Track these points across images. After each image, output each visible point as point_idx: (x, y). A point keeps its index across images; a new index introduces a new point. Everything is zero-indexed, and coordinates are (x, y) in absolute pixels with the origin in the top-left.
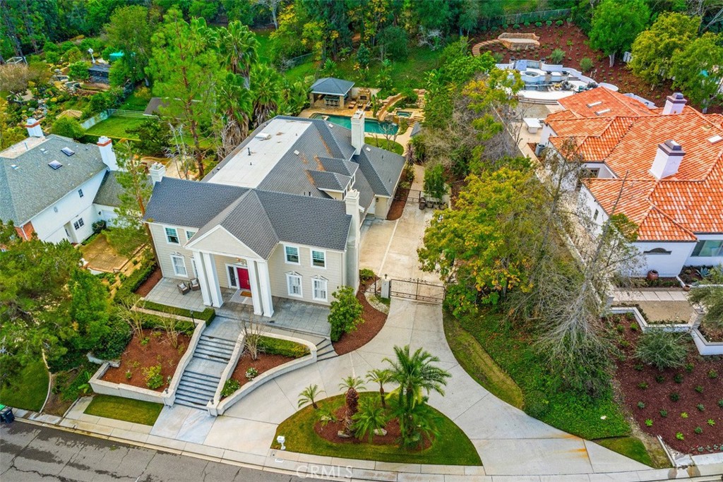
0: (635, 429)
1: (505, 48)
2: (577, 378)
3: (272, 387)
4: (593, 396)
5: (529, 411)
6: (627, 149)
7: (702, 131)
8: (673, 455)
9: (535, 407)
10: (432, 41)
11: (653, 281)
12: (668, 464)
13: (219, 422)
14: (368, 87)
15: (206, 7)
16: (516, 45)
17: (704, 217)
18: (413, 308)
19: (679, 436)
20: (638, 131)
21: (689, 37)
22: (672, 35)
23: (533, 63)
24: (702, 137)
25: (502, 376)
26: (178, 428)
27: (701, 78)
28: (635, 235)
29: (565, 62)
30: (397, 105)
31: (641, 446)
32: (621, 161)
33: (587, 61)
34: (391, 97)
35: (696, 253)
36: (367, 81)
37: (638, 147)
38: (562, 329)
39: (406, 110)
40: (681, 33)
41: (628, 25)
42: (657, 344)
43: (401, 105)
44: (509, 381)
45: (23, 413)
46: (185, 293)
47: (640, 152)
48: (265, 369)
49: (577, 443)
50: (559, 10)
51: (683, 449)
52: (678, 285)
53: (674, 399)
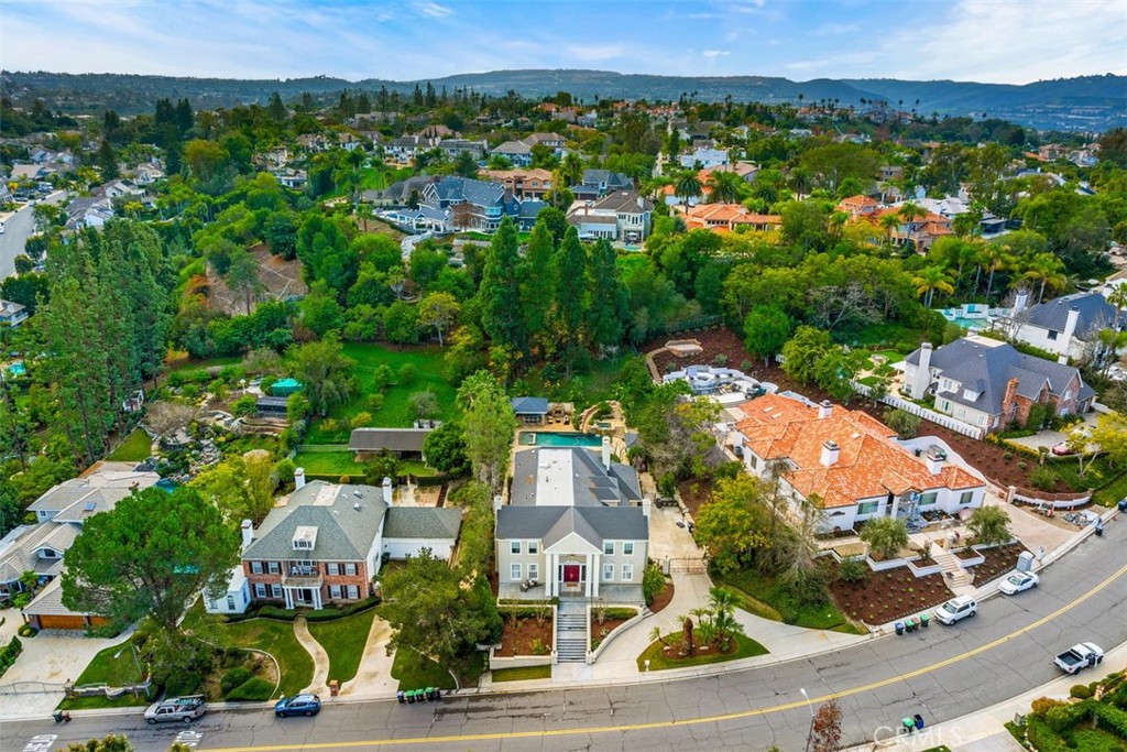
0: (848, 619)
1: (674, 356)
2: (810, 594)
3: (620, 639)
4: (821, 604)
5: (788, 621)
6: (802, 446)
7: (847, 431)
8: (870, 627)
9: (790, 617)
10: (610, 355)
11: (839, 534)
12: (869, 632)
13: (595, 666)
14: (560, 401)
15: (366, 329)
16: (684, 352)
17: (859, 489)
18: (688, 578)
19: (871, 617)
20: (805, 432)
21: (824, 347)
22: (811, 347)
23: (702, 367)
24: (848, 435)
25: (764, 606)
26: (570, 675)
27: (839, 381)
28: (823, 505)
29: (729, 365)
30: (595, 417)
31: (852, 626)
32: (800, 456)
33: (747, 363)
34: (587, 411)
35: (860, 512)
36: (556, 396)
37: (809, 445)
38: (795, 565)
39: (604, 422)
40: (818, 344)
41: (775, 335)
42: (849, 567)
43: (598, 416)
44: (769, 608)
45: (445, 692)
46: (526, 590)
47: (811, 448)
48: (611, 630)
49: (820, 632)
50: (712, 317)
51: (874, 623)
52: (854, 534)
53: (865, 598)
